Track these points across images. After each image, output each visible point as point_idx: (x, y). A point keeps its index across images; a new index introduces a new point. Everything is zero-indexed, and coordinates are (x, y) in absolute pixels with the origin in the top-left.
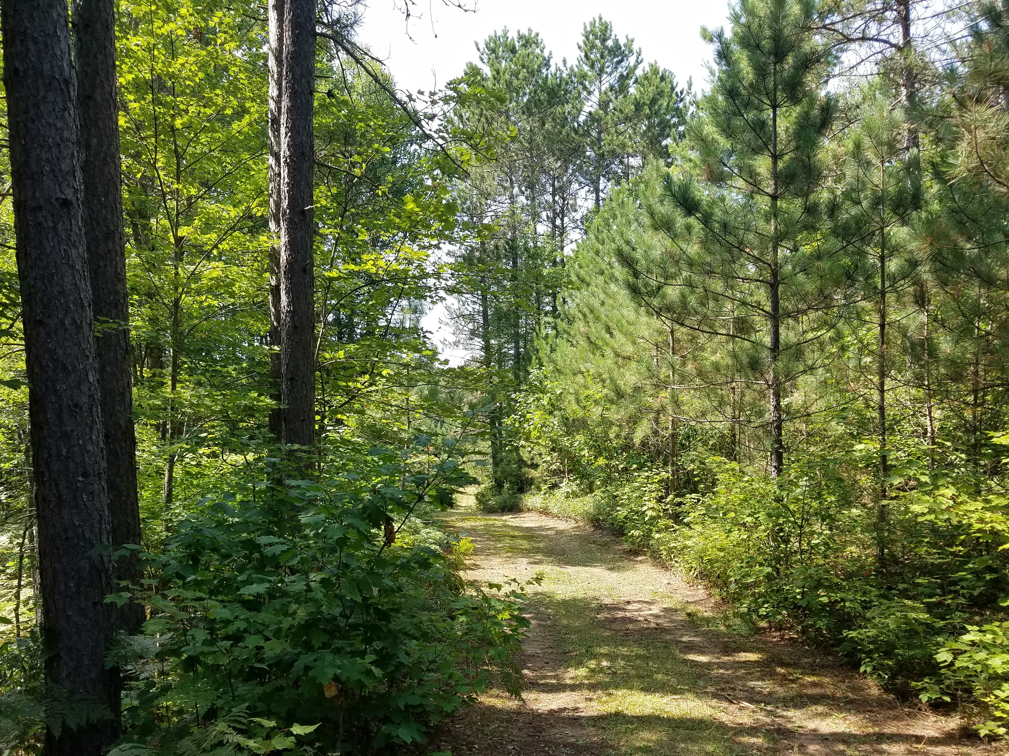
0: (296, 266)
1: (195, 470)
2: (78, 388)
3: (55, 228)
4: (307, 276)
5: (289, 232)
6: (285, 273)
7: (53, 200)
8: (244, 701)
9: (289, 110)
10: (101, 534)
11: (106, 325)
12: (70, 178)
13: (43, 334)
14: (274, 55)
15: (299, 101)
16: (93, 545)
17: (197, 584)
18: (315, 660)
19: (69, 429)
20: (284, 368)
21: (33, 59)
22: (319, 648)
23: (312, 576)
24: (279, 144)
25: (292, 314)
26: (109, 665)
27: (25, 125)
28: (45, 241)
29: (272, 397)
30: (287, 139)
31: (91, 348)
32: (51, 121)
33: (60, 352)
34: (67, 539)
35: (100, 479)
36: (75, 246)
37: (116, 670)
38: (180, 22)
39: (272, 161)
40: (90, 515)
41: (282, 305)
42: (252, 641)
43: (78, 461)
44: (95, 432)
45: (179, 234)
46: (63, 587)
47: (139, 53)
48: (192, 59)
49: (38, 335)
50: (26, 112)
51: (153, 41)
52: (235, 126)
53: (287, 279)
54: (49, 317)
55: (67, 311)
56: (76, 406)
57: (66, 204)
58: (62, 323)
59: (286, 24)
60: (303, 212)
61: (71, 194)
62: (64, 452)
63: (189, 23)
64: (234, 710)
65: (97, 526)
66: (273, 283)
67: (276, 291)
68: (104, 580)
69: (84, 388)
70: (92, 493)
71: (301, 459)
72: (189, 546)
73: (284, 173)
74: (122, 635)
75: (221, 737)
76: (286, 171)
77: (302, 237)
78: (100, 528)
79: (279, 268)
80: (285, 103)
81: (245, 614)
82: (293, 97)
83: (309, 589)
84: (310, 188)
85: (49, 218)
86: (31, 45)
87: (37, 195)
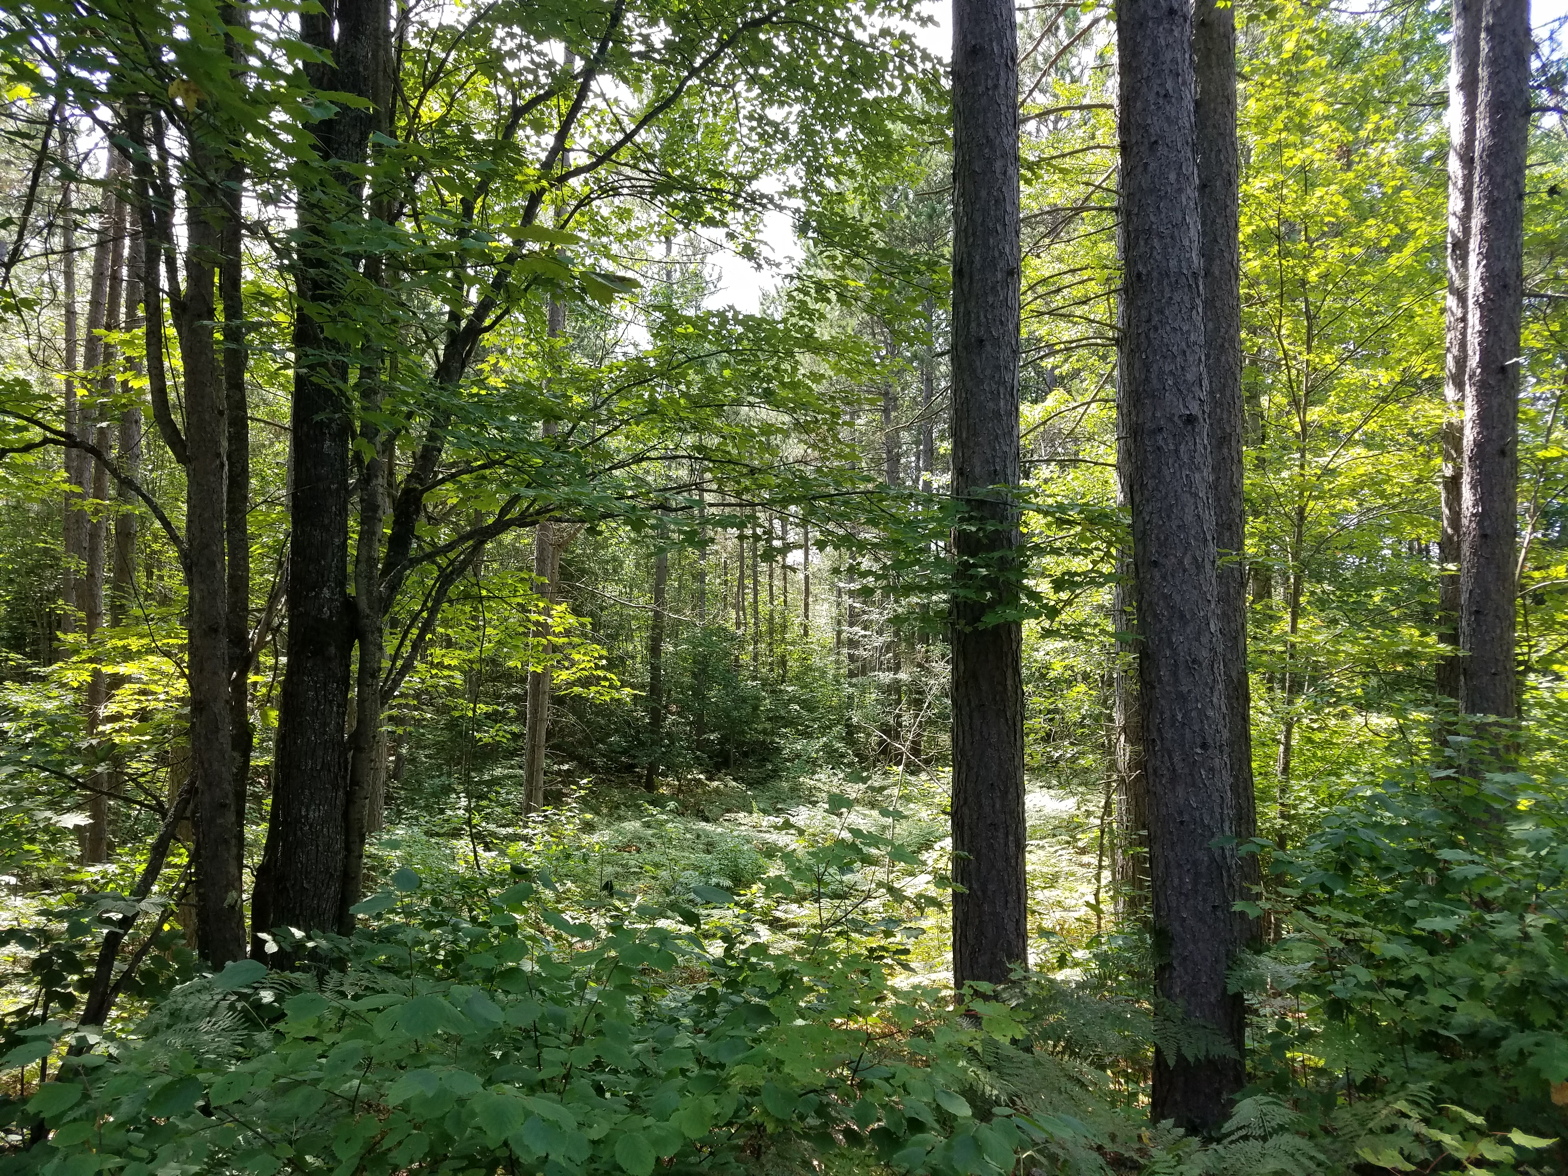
0: (1488, 449)
1: (1318, 737)
2: (1198, 640)
3: (1177, 451)
4: (1507, 462)
5: (1480, 399)
6: (1470, 459)
7: (1176, 419)
8: (1424, 1077)
9: (1484, 229)
10: (1223, 821)
11: (1226, 559)
12: (1196, 389)
13: (1157, 575)
14: (1458, 154)
15: (1499, 212)
16: (1213, 835)
17: (1349, 904)
18: (1538, 1044)
19: (1185, 689)
20: (1464, 598)
21: (1158, 257)
22: (1543, 1027)
23: (1529, 918)
24: (1465, 278)
25: (1480, 518)
26: (1232, 989)
27: (1147, 337)
28: (1164, 468)
29: (1442, 638)
30: (1481, 269)
31: (1213, 590)
32: (1176, 326)
33: (1177, 598)
34: (1182, 823)
35: (1221, 752)
36: (1198, 469)
37: (1238, 997)
38: (1319, 145)
39: (1452, 302)
40: (1210, 797)
41: (1464, 506)
42: (1437, 998)
43: (1196, 728)
44: (1216, 694)
45: (1308, 419)
46: (1176, 881)
47: (1262, 197)
48: (1333, 188)
49: (1152, 578)
50: (1149, 321)
51: (1281, 178)
52: (1393, 261)
53: (1473, 467)
54: (1166, 556)
55: (1187, 547)
56: (1194, 661)
57: (1190, 420)
58: (1181, 562)
59: (1481, 109)
60: (1503, 369)
61: (1197, 408)
62: (1179, 717)
63: (1331, 141)
64: (1411, 1086)
65: (1217, 810)
66: (1449, 472)
67: (1453, 484)
68: (1225, 880)
69: (1204, 640)
70: (1212, 769)
71: (1498, 736)
72: (1337, 849)
73: (1474, 318)
74: (1248, 955)
75: (1395, 1120)
76: (1478, 315)
77: (1500, 405)
78: (1222, 814)
79: (1459, 451)
80: (1477, 220)
81: (1423, 956)
82: (1490, 210)
83: (1526, 937)
84: (1515, 330)
85: (1170, 441)
86: (1156, 242)
87: (1158, 414)
